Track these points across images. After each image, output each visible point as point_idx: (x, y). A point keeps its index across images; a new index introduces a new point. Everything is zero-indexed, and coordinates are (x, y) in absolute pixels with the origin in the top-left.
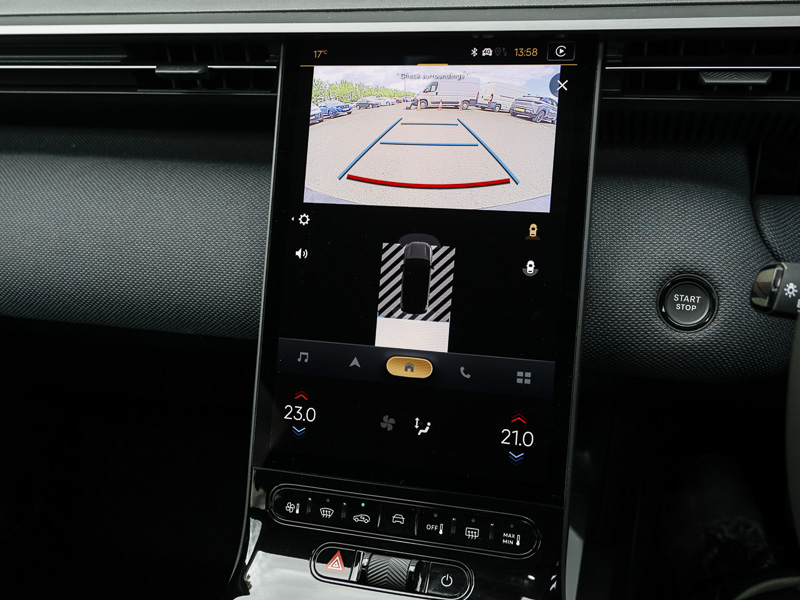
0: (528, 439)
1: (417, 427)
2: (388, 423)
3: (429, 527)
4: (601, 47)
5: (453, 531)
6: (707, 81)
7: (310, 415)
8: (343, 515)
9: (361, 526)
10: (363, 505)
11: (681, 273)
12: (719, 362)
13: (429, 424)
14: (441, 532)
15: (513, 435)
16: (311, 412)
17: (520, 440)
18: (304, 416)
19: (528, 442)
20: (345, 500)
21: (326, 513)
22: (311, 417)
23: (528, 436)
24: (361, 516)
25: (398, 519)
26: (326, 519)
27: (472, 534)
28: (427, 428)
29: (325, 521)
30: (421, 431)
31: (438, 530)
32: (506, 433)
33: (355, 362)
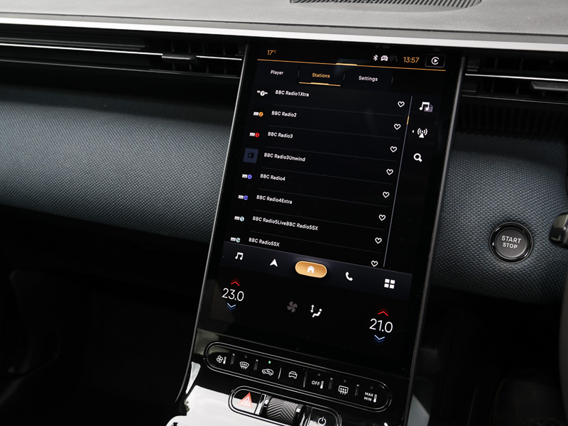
0: (389, 327)
1: (312, 311)
2: (292, 307)
3: (314, 383)
4: (463, 59)
5: (330, 387)
6: (536, 88)
7: (240, 296)
8: (255, 368)
9: (266, 377)
10: (270, 362)
11: (508, 221)
12: (531, 287)
13: (321, 310)
14: (321, 387)
15: (378, 324)
16: (241, 295)
17: (383, 328)
18: (236, 297)
19: (388, 329)
20: (258, 357)
21: (244, 365)
22: (240, 298)
23: (389, 325)
24: (268, 370)
25: (293, 375)
26: (243, 369)
27: (343, 390)
28: (319, 313)
29: (243, 371)
30: (315, 315)
31: (320, 385)
32: (374, 322)
33: (274, 263)
